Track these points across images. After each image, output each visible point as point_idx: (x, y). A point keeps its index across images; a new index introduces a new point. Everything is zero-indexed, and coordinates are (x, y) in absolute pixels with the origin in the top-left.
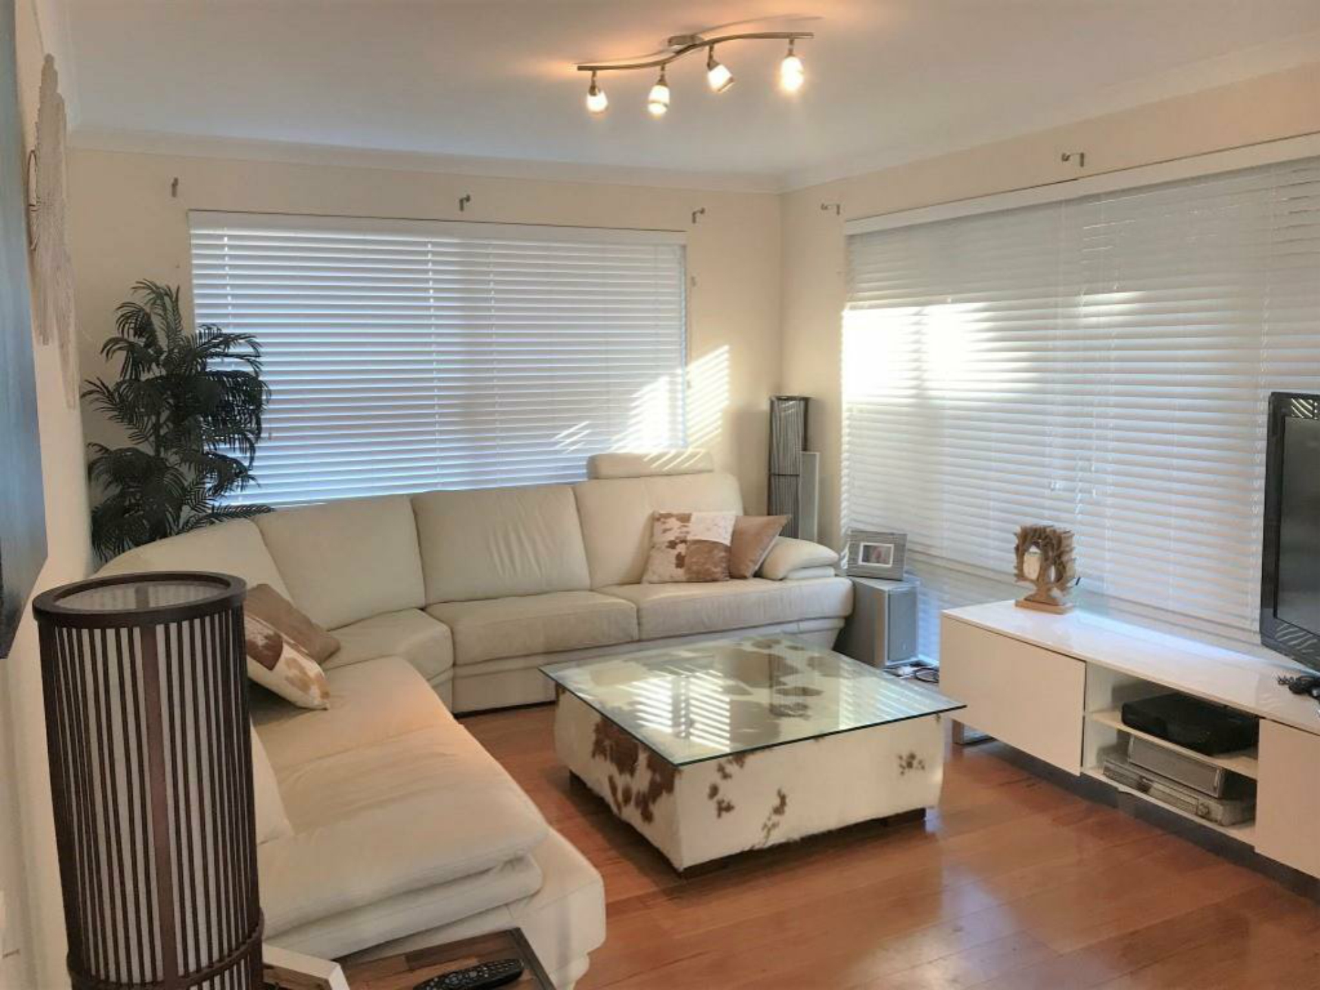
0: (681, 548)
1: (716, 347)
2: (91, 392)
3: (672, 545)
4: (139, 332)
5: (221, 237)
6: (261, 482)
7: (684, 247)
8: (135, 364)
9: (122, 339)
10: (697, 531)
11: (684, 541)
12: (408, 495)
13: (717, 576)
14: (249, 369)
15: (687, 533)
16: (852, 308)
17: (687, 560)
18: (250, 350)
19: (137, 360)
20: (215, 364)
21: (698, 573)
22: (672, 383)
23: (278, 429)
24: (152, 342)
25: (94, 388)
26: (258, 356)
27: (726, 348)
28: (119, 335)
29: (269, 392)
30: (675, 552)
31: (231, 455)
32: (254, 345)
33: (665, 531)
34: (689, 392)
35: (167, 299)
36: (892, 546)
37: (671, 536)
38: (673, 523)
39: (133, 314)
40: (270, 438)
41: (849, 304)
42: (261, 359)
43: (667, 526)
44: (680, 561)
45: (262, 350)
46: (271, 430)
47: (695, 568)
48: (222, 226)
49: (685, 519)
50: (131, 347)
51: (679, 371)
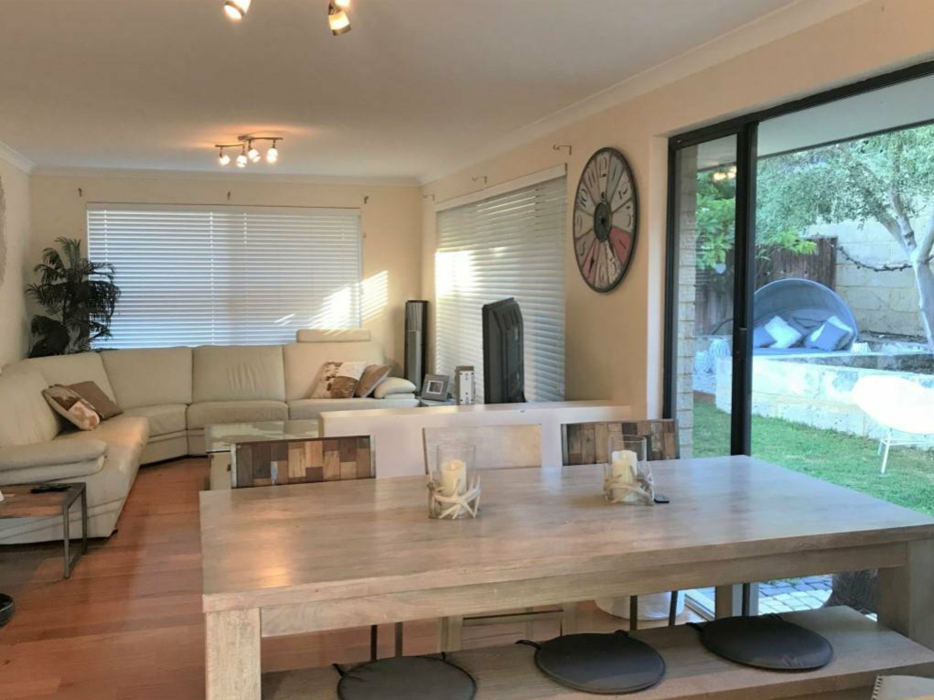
0: (332, 381)
1: (380, 272)
2: (29, 290)
3: (328, 378)
4: (53, 261)
5: (103, 215)
6: (115, 337)
7: (359, 217)
8: (48, 277)
9: (44, 265)
10: (342, 372)
11: (334, 377)
12: (191, 348)
13: (345, 395)
14: (107, 280)
15: (337, 372)
16: (441, 252)
17: (333, 387)
18: (110, 271)
19: (50, 274)
20: (91, 277)
21: (336, 393)
22: (353, 291)
23: (123, 311)
24: (60, 265)
25: (30, 288)
26: (113, 272)
27: (385, 272)
28: (43, 264)
29: (120, 292)
30: (327, 382)
31: (101, 323)
32: (112, 268)
33: (327, 371)
34: (362, 296)
35: (72, 246)
36: (442, 382)
37: (329, 374)
38: (332, 367)
39: (51, 253)
40: (119, 316)
41: (439, 250)
42: (114, 276)
43: (328, 369)
44: (329, 387)
45: (115, 271)
46: (119, 311)
47: (335, 390)
48: (103, 209)
49: (338, 365)
50: (48, 270)
51: (357, 285)
